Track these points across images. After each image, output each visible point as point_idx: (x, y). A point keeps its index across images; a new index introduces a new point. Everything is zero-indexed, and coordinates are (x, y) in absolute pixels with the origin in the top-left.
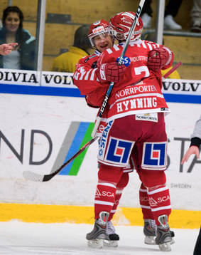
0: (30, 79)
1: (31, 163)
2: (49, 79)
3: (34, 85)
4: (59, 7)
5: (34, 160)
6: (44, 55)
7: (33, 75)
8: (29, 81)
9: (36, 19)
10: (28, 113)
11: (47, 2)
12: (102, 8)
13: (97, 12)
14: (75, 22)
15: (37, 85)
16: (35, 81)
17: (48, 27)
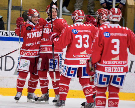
0: (5, 34)
1: (6, 70)
2: (13, 34)
3: (6, 36)
4: (17, 3)
5: (6, 69)
6: (11, 24)
7: (6, 32)
8: (5, 35)
9: (7, 9)
10: (4, 49)
11: (12, 1)
12: (36, 3)
13: (33, 5)
14: (24, 9)
15: (8, 37)
16: (7, 35)
17: (13, 11)
